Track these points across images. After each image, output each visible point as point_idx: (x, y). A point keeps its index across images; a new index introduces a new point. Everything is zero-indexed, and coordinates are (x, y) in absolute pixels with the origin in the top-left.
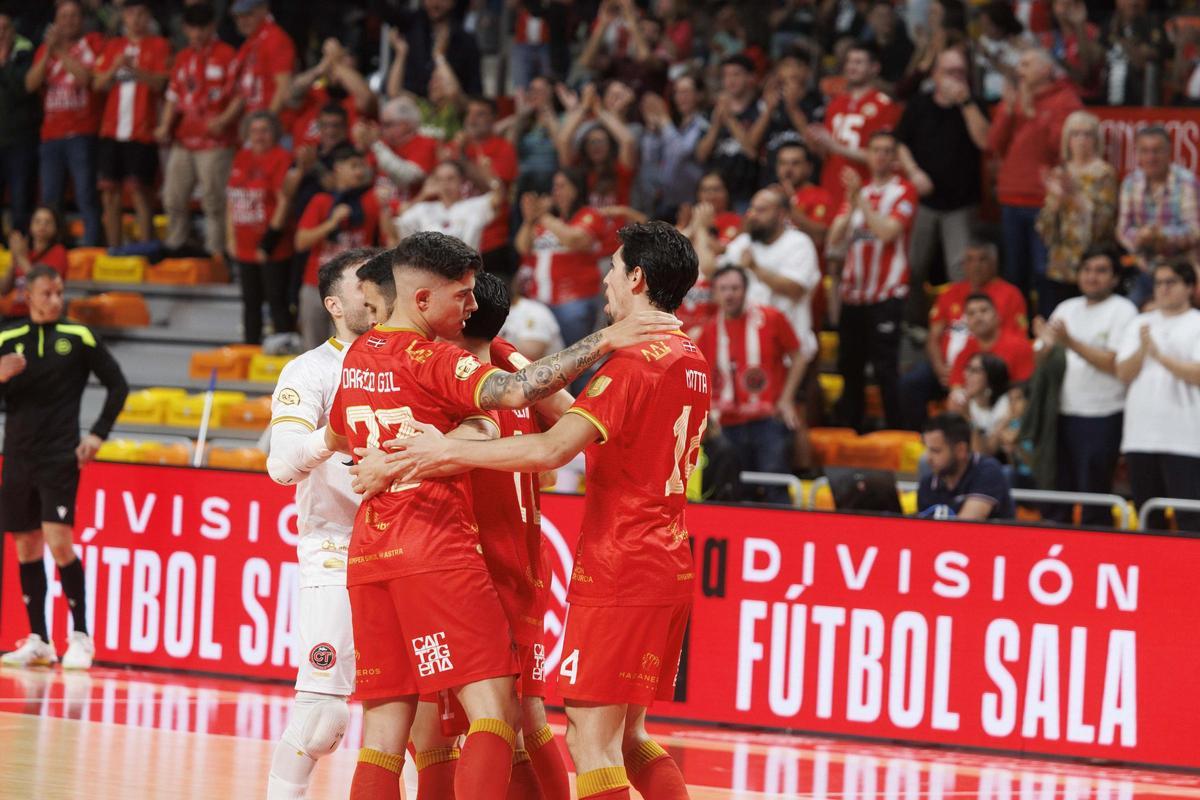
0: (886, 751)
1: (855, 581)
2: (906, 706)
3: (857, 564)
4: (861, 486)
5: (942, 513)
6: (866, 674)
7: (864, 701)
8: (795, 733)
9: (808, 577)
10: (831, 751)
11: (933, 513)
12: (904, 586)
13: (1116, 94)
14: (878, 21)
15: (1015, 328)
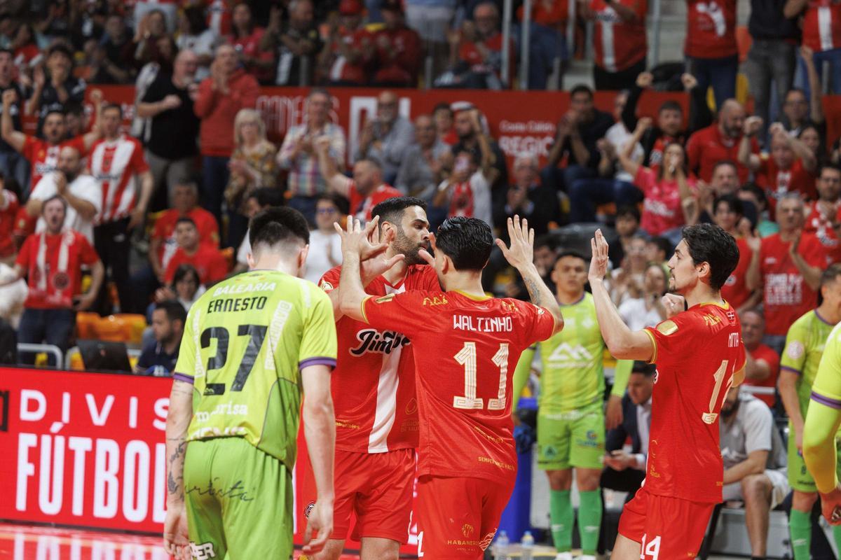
0: (121, 538)
1: (99, 420)
2: (135, 506)
3: (100, 408)
4: (103, 353)
5: (159, 371)
6: (106, 484)
7: (106, 503)
8: (57, 526)
9: (66, 417)
10: (82, 539)
11: (153, 372)
12: (133, 423)
13: (283, 77)
14: (112, 27)
15: (210, 242)
